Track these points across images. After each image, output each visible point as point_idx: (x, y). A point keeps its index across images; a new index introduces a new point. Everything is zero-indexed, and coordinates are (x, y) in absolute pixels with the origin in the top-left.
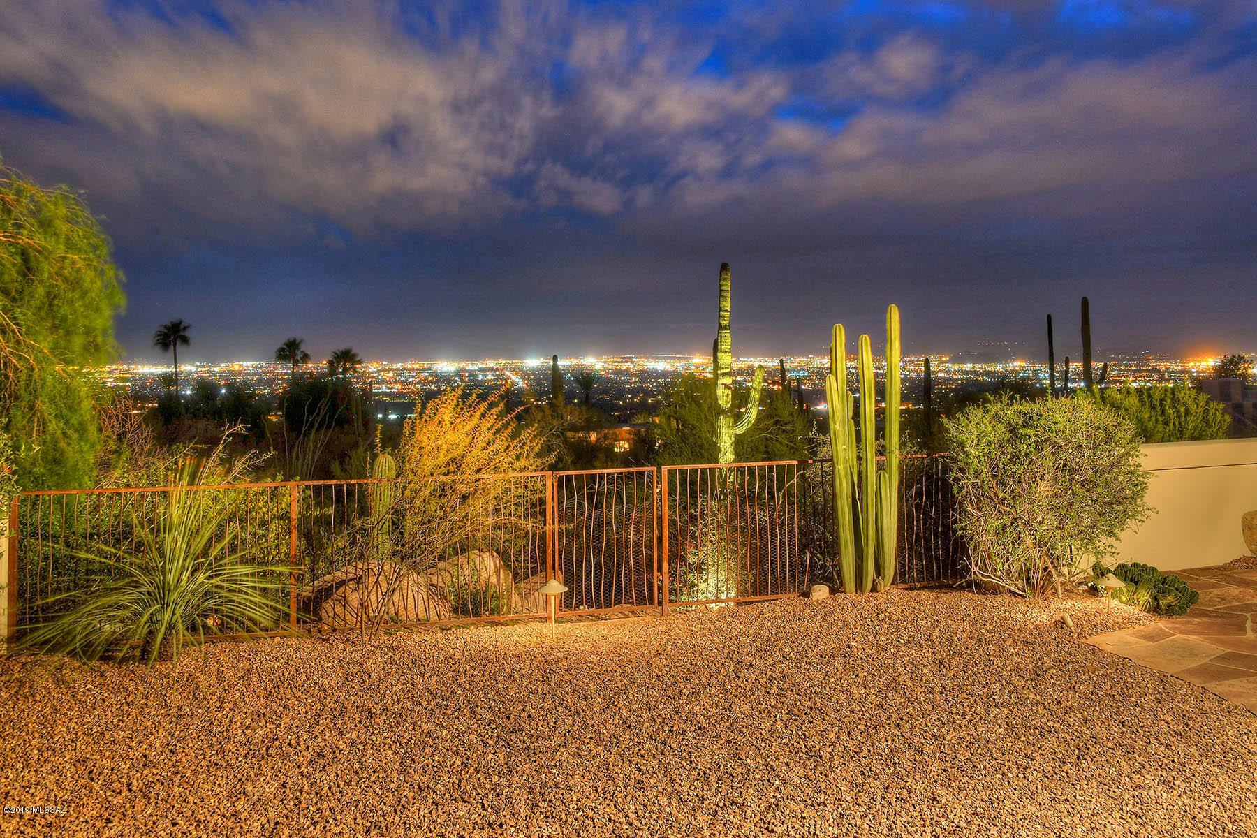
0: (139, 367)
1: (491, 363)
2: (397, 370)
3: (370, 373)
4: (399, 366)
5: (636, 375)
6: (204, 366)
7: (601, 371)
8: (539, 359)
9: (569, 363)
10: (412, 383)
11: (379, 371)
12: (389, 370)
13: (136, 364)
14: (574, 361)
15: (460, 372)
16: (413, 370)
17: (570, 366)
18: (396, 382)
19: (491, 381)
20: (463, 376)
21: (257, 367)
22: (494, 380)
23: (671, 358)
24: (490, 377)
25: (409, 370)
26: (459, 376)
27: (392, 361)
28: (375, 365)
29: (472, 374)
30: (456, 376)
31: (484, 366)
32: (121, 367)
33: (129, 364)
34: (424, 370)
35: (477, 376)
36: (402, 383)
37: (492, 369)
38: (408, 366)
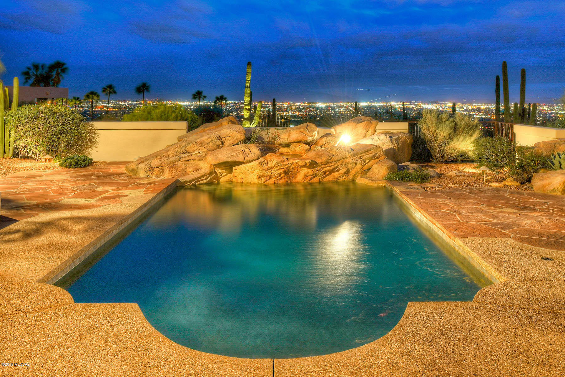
0: (179, 102)
1: (342, 104)
2: (298, 106)
3: (284, 107)
4: (298, 104)
5: (416, 111)
6: (207, 103)
7: (399, 108)
8: (367, 102)
9: (382, 105)
10: (304, 112)
11: (288, 107)
12: (293, 106)
13: (178, 101)
14: (385, 104)
15: (327, 108)
16: (305, 106)
17: (383, 106)
18: (296, 111)
19: (342, 112)
20: (329, 109)
21: (231, 103)
22: (344, 111)
23: (436, 103)
24: (342, 110)
25: (303, 106)
26: (327, 109)
27: (294, 102)
28: (287, 103)
29: (333, 108)
30: (325, 109)
31: (339, 105)
32: (170, 102)
33: (174, 101)
34: (310, 106)
35: (335, 109)
36: (299, 112)
37: (343, 107)
38: (303, 104)
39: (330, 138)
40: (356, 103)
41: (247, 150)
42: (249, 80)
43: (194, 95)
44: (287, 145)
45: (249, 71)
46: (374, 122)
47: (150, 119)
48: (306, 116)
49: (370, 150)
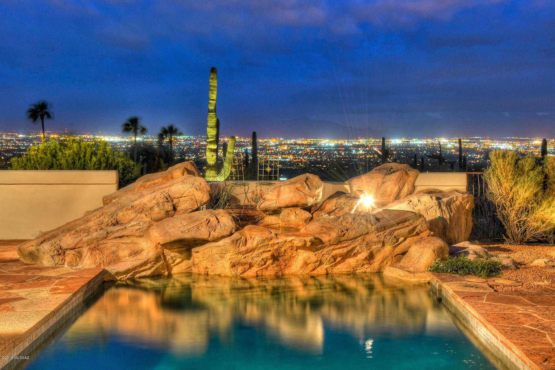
0: (102, 137)
1: (362, 141)
2: (291, 144)
3: (270, 146)
4: (292, 141)
5: (481, 153)
6: (148, 138)
7: (451, 149)
8: (401, 139)
9: (425, 142)
10: (301, 155)
11: (276, 146)
12: (284, 144)
13: (100, 135)
14: (430, 141)
15: (337, 147)
16: (302, 145)
17: (426, 145)
18: (289, 154)
19: (362, 155)
20: (341, 150)
21: (187, 140)
22: (365, 154)
23: (513, 140)
24: (361, 152)
25: (300, 145)
26: (338, 151)
27: (286, 138)
28: (274, 140)
29: (347, 149)
30: (335, 150)
31: (357, 143)
32: (88, 137)
33: (94, 135)
34: (310, 145)
35: (351, 151)
36: (294, 155)
37: (362, 146)
38: (299, 142)
39: (342, 200)
40: (384, 139)
41: (213, 219)
42: (213, 100)
43: (127, 125)
44: (276, 212)
45: (214, 83)
46: (412, 173)
47: (55, 166)
48: (305, 163)
49: (406, 221)
